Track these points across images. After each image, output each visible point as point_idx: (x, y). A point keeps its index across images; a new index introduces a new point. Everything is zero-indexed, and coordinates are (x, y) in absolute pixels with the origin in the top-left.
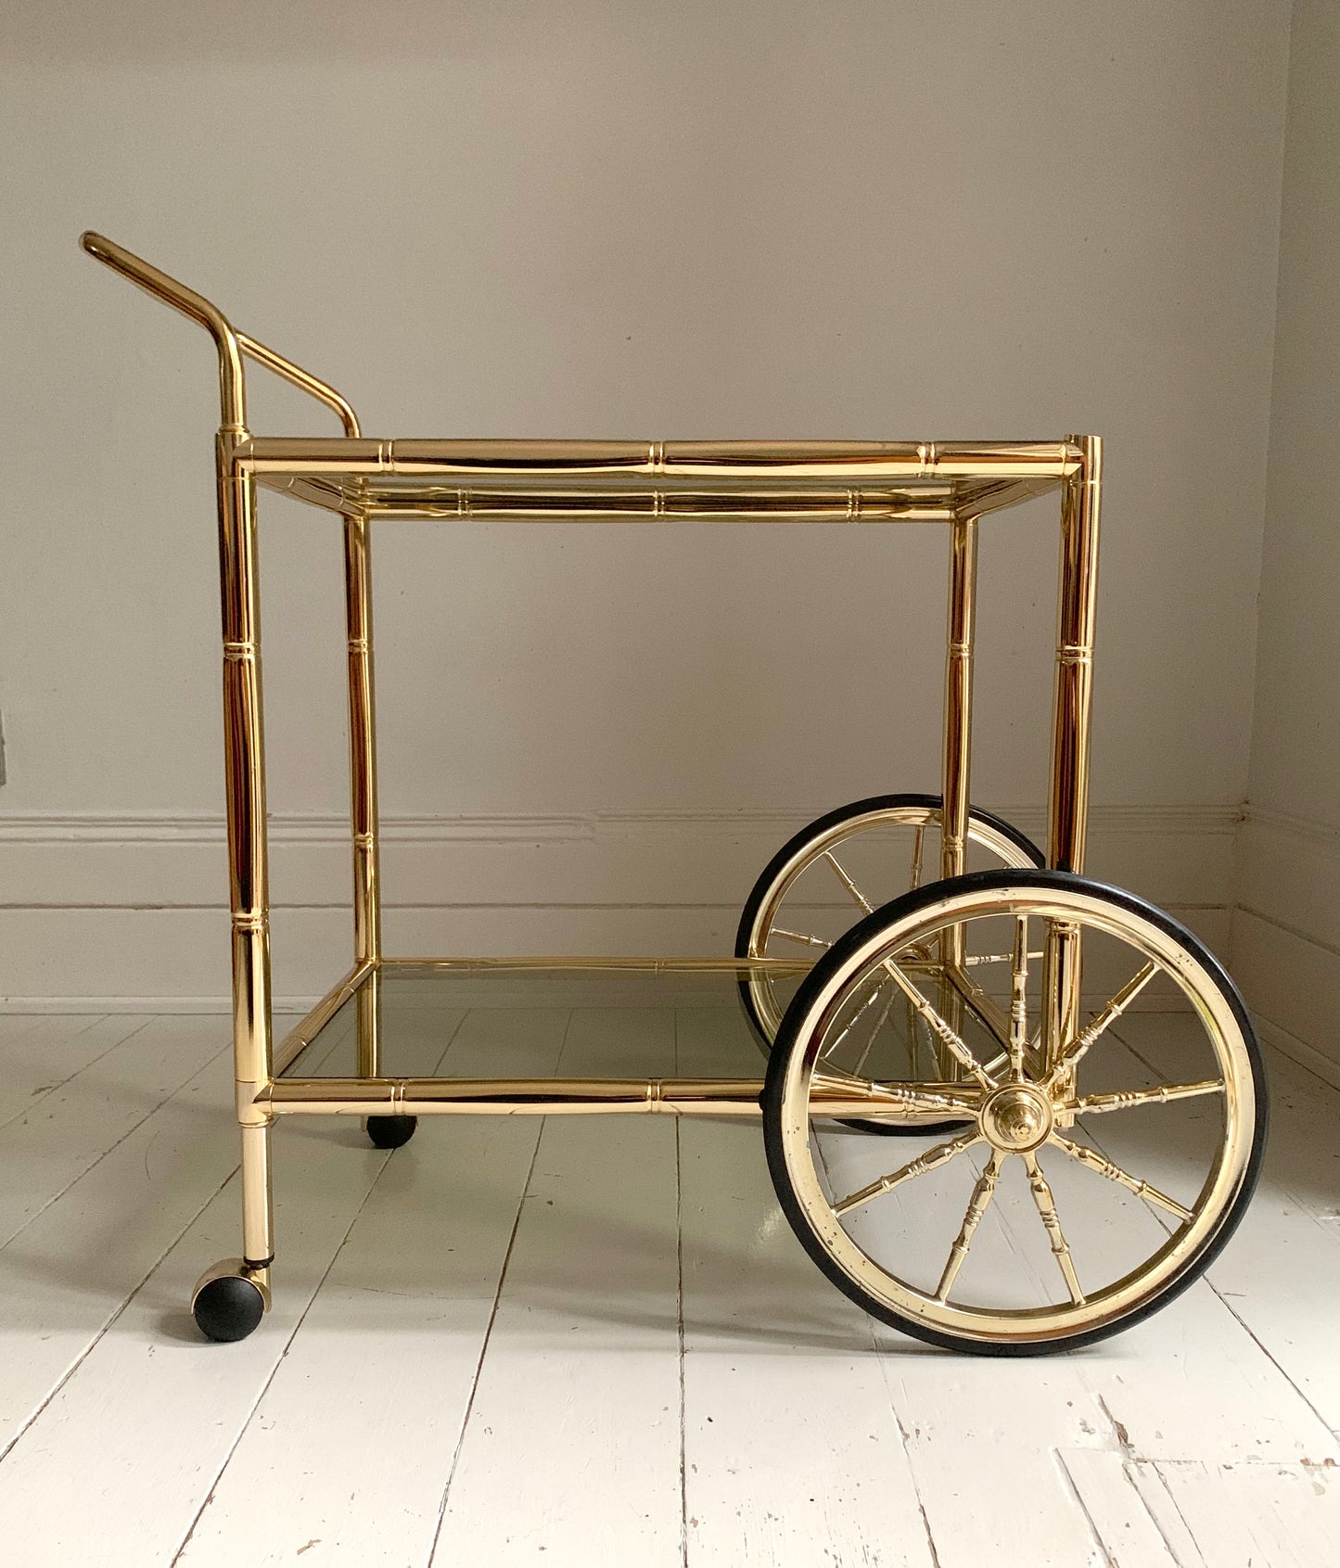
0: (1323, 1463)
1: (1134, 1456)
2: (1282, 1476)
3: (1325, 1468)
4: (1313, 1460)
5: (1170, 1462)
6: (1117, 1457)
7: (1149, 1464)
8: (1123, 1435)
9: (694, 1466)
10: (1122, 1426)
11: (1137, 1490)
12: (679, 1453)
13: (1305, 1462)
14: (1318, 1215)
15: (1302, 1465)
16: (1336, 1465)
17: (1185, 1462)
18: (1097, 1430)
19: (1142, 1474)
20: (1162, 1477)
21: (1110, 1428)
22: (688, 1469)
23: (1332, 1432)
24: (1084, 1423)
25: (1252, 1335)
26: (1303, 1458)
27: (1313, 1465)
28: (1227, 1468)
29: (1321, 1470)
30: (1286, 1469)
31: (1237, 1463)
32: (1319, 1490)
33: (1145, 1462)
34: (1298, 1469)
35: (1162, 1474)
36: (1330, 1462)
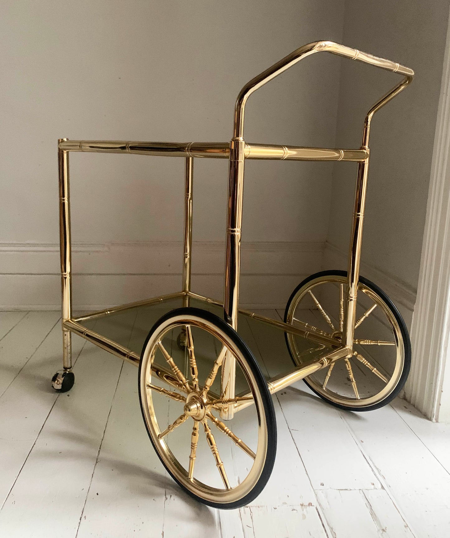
0: (308, 505)
2: (293, 511)
3: (308, 507)
4: (305, 504)
5: (256, 507)
7: (249, 508)
9: (85, 517)
11: (241, 520)
12: (82, 510)
13: (302, 505)
15: (301, 506)
16: (312, 506)
17: (261, 506)
19: (245, 513)
20: (251, 514)
22: (83, 518)
23: (314, 490)
25: (296, 447)
26: (302, 504)
27: (304, 506)
28: (275, 509)
29: (307, 508)
30: (295, 508)
31: (279, 506)
32: (304, 517)
33: (247, 507)
34: (299, 508)
35: (252, 512)
36: (310, 504)
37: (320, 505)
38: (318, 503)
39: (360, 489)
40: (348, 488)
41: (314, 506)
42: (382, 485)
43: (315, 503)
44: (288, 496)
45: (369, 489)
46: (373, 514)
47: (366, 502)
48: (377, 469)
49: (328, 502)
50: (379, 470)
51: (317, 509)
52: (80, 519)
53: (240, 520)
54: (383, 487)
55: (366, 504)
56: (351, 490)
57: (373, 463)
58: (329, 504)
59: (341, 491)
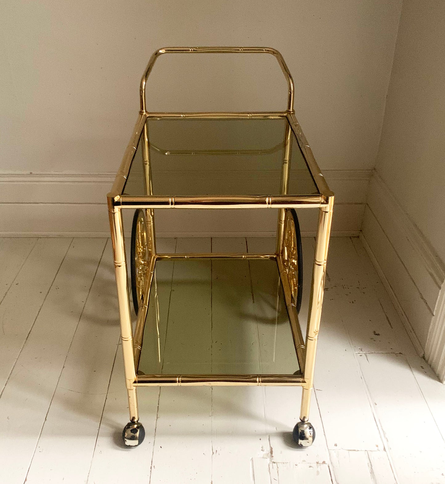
0: (322, 463)
1: (272, 461)
2: (310, 468)
4: (319, 462)
5: (281, 463)
6: (268, 460)
7: (276, 463)
8: (271, 452)
9: (154, 466)
10: (272, 448)
13: (317, 463)
14: (355, 351)
15: (316, 464)
16: (325, 464)
17: (285, 463)
18: (265, 450)
19: (273, 468)
20: (278, 469)
21: (269, 449)
22: (153, 467)
23: (329, 450)
24: (262, 447)
25: (319, 408)
27: (319, 464)
28: (296, 465)
29: (321, 466)
30: (311, 465)
31: (299, 463)
32: (318, 473)
33: (275, 463)
34: (315, 465)
35: (278, 468)
36: (324, 462)
37: (332, 463)
38: (331, 461)
39: (366, 450)
40: (356, 449)
41: (327, 464)
42: (384, 447)
43: (328, 461)
44: (307, 454)
45: (373, 451)
46: (372, 472)
47: (369, 462)
48: (384, 431)
49: (338, 461)
50: (385, 433)
51: (329, 467)
52: (151, 468)
53: (269, 473)
54: (385, 449)
55: (368, 464)
56: (358, 451)
57: (381, 426)
58: (339, 462)
59: (350, 452)
